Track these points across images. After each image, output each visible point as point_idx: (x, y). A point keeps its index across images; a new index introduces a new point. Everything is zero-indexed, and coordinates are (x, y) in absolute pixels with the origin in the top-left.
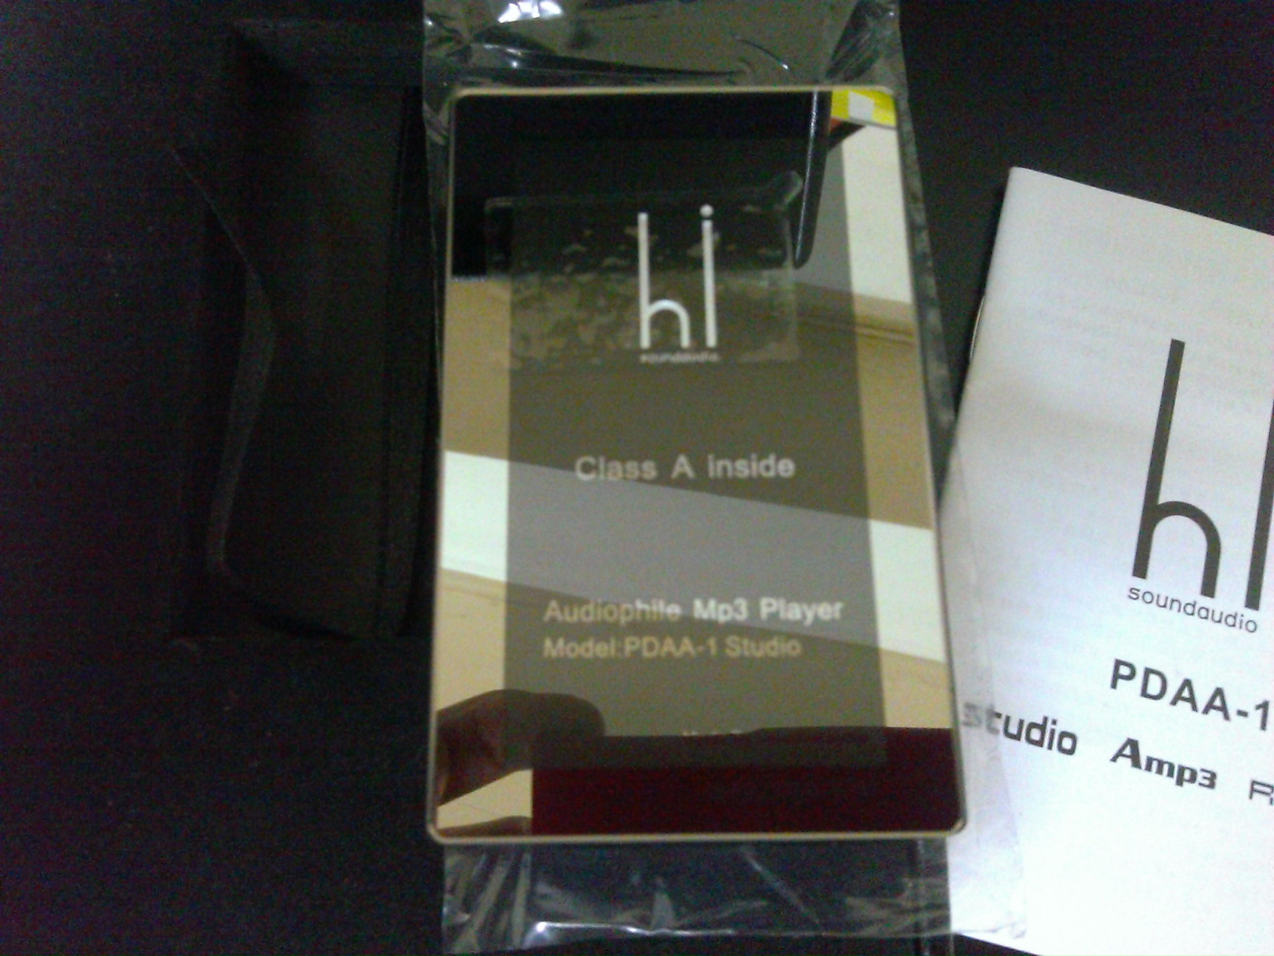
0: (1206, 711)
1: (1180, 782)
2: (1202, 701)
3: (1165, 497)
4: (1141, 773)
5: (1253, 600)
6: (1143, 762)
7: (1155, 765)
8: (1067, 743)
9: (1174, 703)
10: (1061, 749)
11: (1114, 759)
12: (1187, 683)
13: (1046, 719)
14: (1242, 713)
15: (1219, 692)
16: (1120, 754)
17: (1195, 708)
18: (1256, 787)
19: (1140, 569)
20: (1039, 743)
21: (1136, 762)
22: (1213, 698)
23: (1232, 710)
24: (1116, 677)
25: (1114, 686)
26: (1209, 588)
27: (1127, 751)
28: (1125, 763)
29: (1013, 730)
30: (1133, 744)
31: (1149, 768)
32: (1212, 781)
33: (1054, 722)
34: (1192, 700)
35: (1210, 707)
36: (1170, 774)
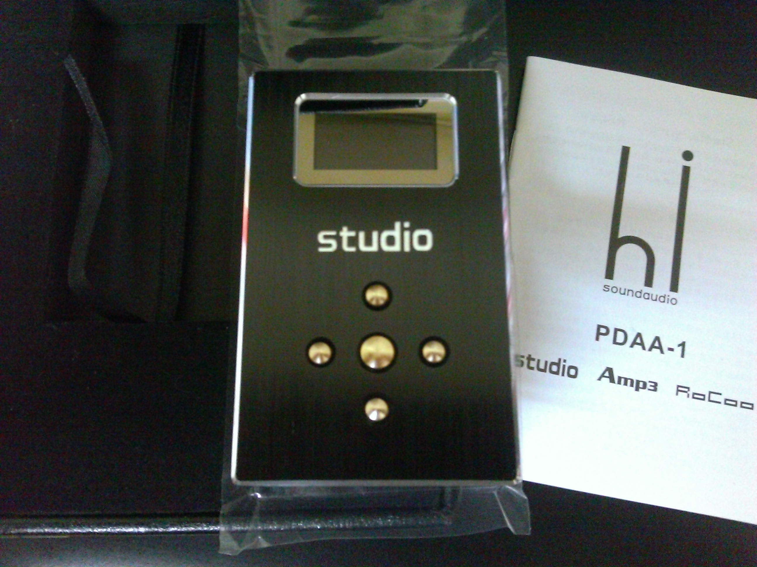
1: (637, 389)
2: (648, 344)
3: (622, 234)
4: (615, 386)
5: (674, 287)
6: (616, 380)
7: (623, 381)
8: (572, 372)
12: (639, 335)
14: (671, 349)
15: (657, 339)
16: (603, 376)
18: (680, 389)
19: (609, 274)
26: (649, 282)
27: (607, 374)
32: (655, 387)
34: (642, 344)
35: (652, 347)
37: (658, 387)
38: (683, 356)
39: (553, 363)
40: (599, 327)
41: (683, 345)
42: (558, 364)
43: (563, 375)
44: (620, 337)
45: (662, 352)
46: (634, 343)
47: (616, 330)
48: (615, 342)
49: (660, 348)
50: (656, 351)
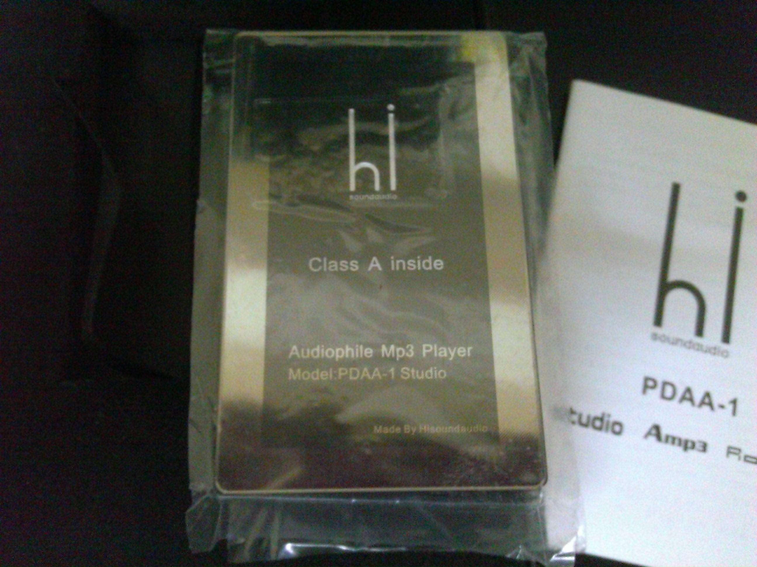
0: (700, 406)
2: (697, 400)
3: (672, 277)
4: (661, 446)
5: (726, 338)
6: (663, 438)
7: (670, 440)
8: (617, 428)
9: (681, 401)
10: (613, 432)
11: (645, 437)
12: (688, 390)
13: (603, 414)
14: (722, 407)
15: (708, 395)
16: (649, 434)
17: (693, 404)
18: (732, 450)
19: (658, 321)
20: (601, 429)
21: (658, 437)
22: (704, 398)
23: (715, 404)
24: (646, 387)
25: (644, 392)
26: (700, 331)
27: (654, 432)
28: (652, 439)
29: (584, 420)
30: (657, 427)
31: (667, 441)
33: (609, 416)
34: (691, 400)
35: (702, 403)
36: (680, 445)
37: (709, 448)
38: (734, 413)
39: (596, 418)
40: (647, 379)
41: (734, 402)
42: (602, 419)
43: (607, 431)
44: (669, 391)
45: (713, 409)
46: (683, 398)
47: (665, 384)
48: (663, 397)
49: (710, 405)
50: (706, 409)
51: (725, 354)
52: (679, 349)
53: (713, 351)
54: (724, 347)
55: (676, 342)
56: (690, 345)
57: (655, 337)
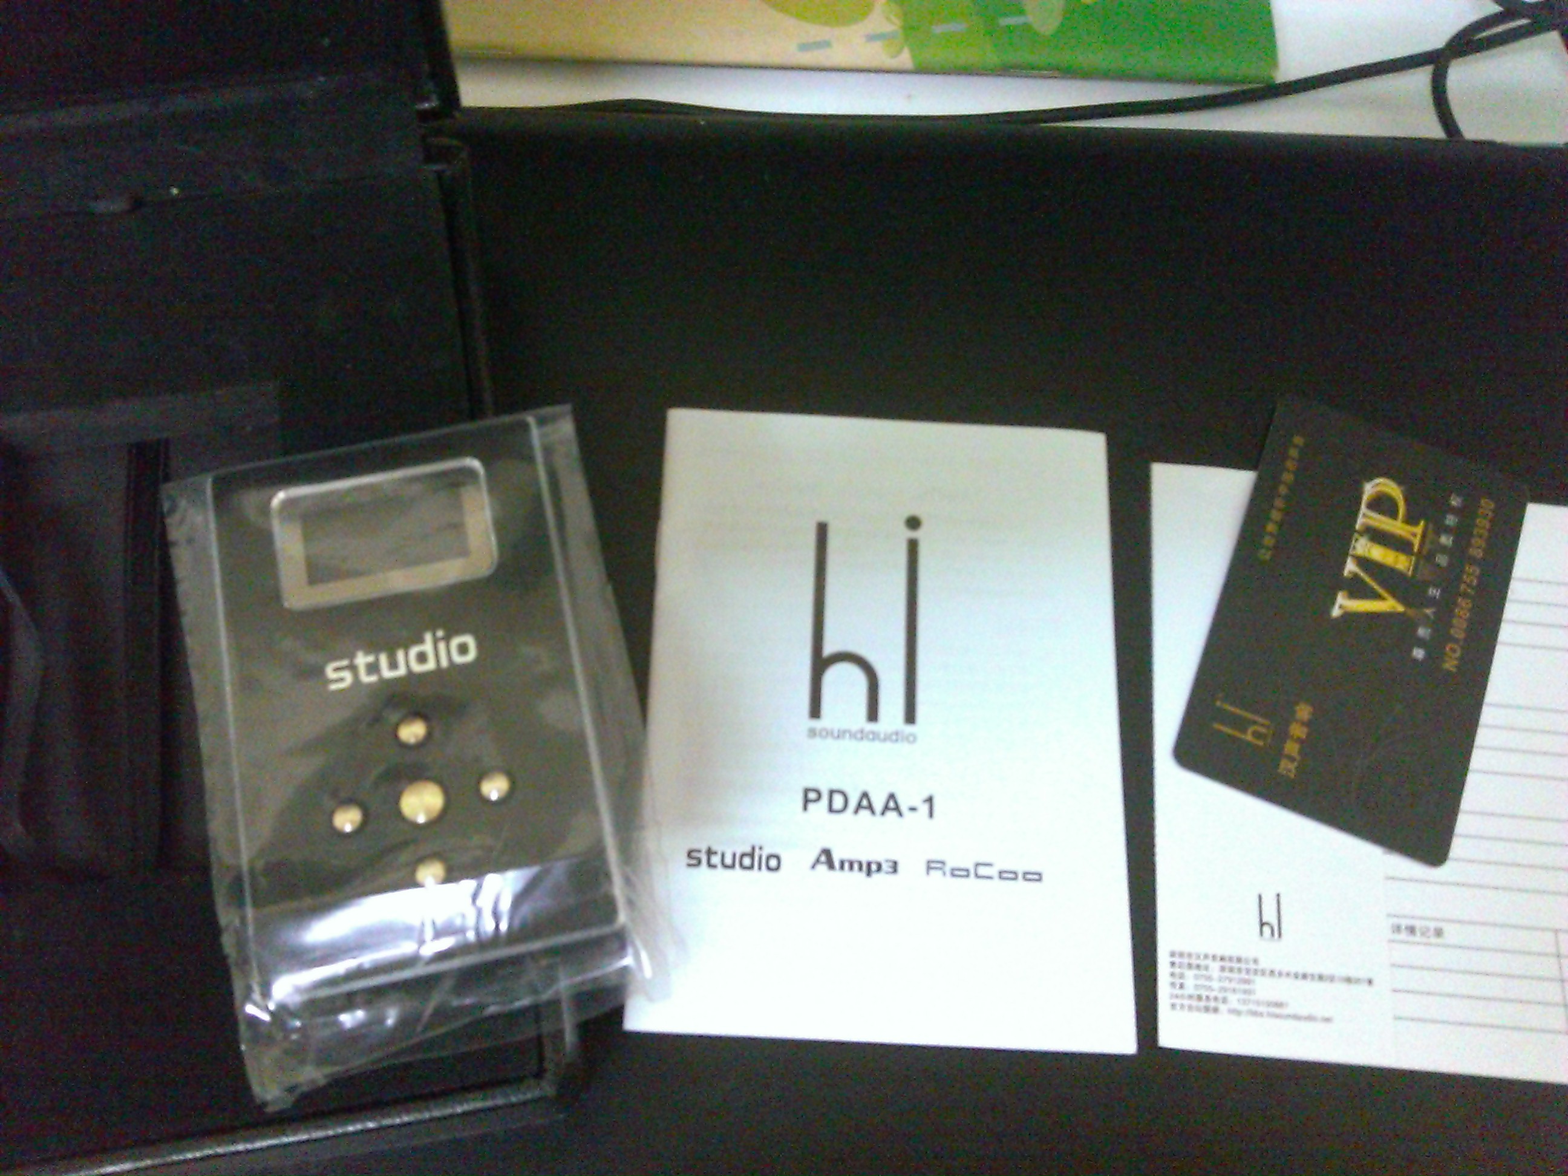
0: (883, 813)
1: (869, 873)
2: (878, 806)
3: (828, 650)
4: (837, 874)
5: (910, 716)
6: (837, 864)
7: (847, 866)
8: (773, 863)
9: (856, 812)
10: (769, 868)
11: (813, 867)
12: (865, 795)
13: (753, 849)
14: (913, 809)
15: (892, 796)
16: (818, 861)
17: (873, 812)
18: (933, 865)
19: (815, 711)
20: (751, 867)
21: (830, 865)
22: (888, 802)
23: (904, 808)
24: (806, 801)
25: (805, 808)
26: (873, 714)
27: (823, 858)
28: (822, 868)
29: (728, 860)
30: (827, 852)
31: (842, 867)
32: (895, 867)
33: (761, 848)
34: (870, 807)
35: (886, 808)
36: (860, 869)
37: (900, 868)
38: (931, 815)
39: (743, 855)
40: (806, 791)
41: (930, 800)
42: (752, 855)
43: (760, 868)
44: (838, 802)
45: (900, 814)
46: (859, 807)
47: (832, 793)
48: (831, 810)
49: (897, 809)
50: (892, 815)
51: (912, 739)
52: (847, 743)
53: (895, 737)
54: (909, 729)
55: (840, 735)
56: (861, 736)
57: (812, 733)
